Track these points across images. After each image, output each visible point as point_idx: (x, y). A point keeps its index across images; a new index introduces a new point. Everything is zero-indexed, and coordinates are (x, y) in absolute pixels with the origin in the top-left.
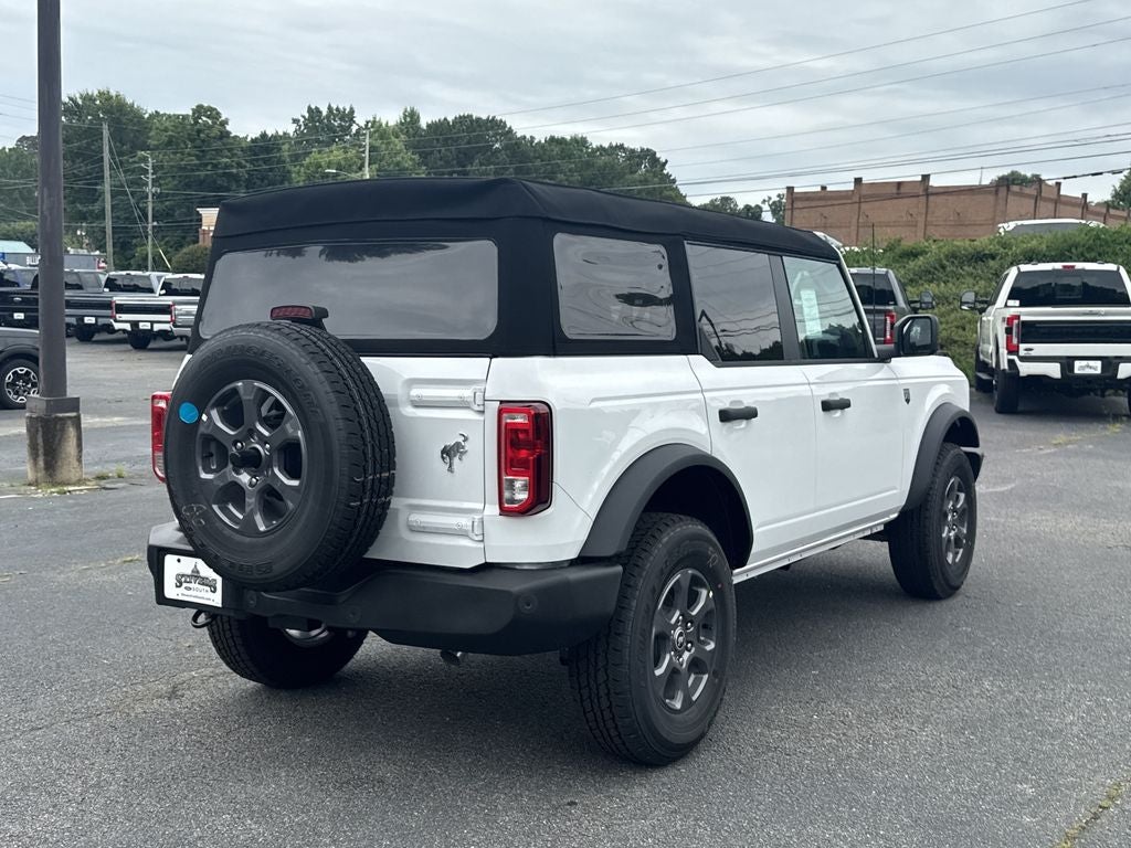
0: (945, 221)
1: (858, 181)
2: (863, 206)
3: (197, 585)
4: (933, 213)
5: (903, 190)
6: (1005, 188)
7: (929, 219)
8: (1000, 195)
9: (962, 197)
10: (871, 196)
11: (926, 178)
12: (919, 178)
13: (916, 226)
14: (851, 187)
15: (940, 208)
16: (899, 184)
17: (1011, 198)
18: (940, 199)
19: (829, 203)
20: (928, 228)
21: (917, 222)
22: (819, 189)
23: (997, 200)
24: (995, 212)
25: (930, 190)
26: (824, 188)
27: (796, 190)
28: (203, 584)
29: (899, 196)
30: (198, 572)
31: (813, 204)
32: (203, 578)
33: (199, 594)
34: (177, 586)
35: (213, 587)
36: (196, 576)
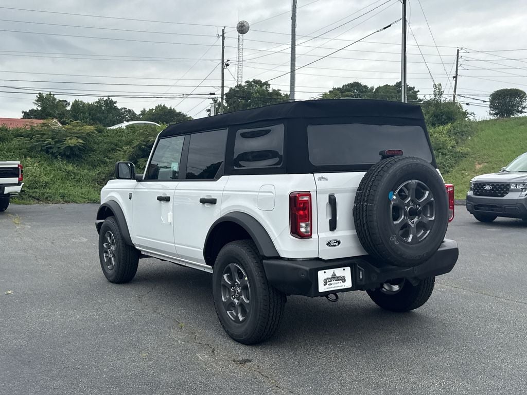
3: (335, 282)
28: (338, 280)
30: (335, 275)
32: (338, 277)
33: (336, 285)
34: (324, 285)
35: (343, 279)
36: (334, 277)
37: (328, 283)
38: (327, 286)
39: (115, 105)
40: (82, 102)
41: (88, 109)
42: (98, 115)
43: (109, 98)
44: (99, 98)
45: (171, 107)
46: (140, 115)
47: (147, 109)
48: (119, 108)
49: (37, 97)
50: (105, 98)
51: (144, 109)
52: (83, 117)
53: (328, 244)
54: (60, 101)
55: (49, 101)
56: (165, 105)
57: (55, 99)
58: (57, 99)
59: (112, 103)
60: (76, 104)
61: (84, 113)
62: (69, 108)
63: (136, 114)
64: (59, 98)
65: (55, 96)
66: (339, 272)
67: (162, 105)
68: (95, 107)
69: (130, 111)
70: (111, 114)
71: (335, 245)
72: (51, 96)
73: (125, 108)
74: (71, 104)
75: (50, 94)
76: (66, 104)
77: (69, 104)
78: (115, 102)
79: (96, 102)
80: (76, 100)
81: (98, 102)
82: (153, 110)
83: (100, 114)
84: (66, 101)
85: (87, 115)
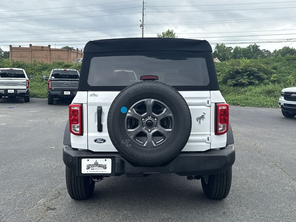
0: (55, 57)
1: (31, 45)
2: (32, 52)
3: (97, 167)
4: (52, 55)
5: (43, 49)
6: (70, 50)
7: (51, 57)
8: (69, 52)
9: (59, 52)
10: (35, 50)
11: (49, 46)
12: (48, 46)
13: (48, 58)
14: (29, 47)
15: (54, 54)
16: (42, 47)
17: (72, 53)
18: (54, 52)
19: (23, 50)
20: (51, 59)
21: (48, 57)
22: (19, 46)
23: (68, 53)
24: (68, 56)
25: (51, 49)
26: (20, 46)
27: (12, 46)
28: (100, 167)
29: (42, 50)
30: (97, 163)
31: (18, 50)
32: (100, 165)
33: (98, 170)
34: (87, 169)
35: (105, 167)
36: (96, 164)
37: (91, 168)
38: (90, 170)
39: (259, 48)
40: (239, 47)
41: (243, 51)
42: (248, 54)
43: (255, 44)
44: (250, 44)
45: (292, 48)
46: (273, 53)
47: (277, 50)
48: (261, 49)
49: (216, 46)
50: (253, 44)
51: (276, 50)
52: (240, 56)
53: (96, 141)
54: (228, 48)
55: (222, 48)
56: (289, 47)
57: (225, 47)
58: (226, 46)
59: (257, 47)
60: (236, 48)
61: (240, 54)
62: (232, 51)
63: (271, 53)
64: (227, 46)
65: (225, 45)
66: (101, 161)
67: (287, 47)
68: (247, 50)
69: (267, 51)
70: (256, 54)
71: (101, 142)
72: (223, 45)
73: (265, 50)
74: (234, 49)
75: (223, 44)
76: (231, 49)
77: (233, 49)
78: (259, 47)
79: (248, 47)
80: (236, 46)
81: (249, 47)
82: (281, 50)
83: (250, 54)
84: (231, 47)
85: (242, 54)
